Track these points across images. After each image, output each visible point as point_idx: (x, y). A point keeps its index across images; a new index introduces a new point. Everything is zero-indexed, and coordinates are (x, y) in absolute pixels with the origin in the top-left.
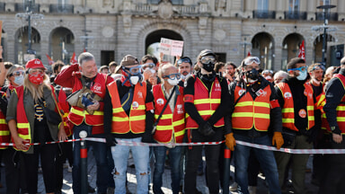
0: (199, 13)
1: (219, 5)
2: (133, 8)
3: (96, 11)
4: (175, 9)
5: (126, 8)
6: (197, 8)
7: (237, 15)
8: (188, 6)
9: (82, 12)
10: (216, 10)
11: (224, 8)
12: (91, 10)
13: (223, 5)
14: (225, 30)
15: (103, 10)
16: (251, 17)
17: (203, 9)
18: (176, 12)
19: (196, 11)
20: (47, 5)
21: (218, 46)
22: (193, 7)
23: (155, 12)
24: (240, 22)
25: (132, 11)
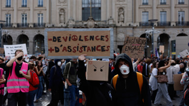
0: (108, 24)
1: (120, 20)
2: (74, 23)
3: (56, 25)
4: (96, 23)
5: (70, 24)
6: (107, 22)
7: (130, 25)
8: (103, 21)
9: (49, 26)
10: (119, 22)
11: (123, 21)
12: (53, 26)
13: (122, 20)
14: (124, 33)
15: (60, 25)
16: (139, 25)
17: (111, 23)
18: (96, 25)
19: (107, 24)
20: (32, 24)
21: (120, 42)
22: (106, 21)
23: (85, 25)
24: (132, 29)
25: (73, 25)
